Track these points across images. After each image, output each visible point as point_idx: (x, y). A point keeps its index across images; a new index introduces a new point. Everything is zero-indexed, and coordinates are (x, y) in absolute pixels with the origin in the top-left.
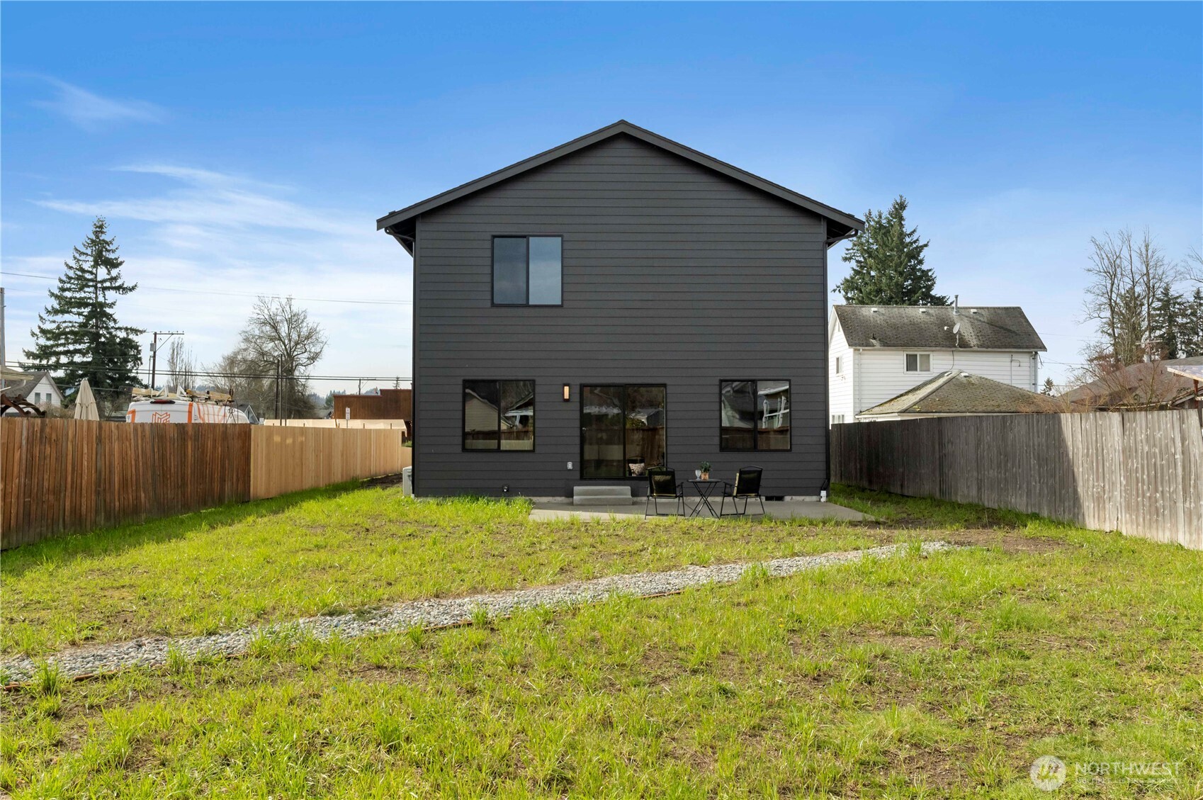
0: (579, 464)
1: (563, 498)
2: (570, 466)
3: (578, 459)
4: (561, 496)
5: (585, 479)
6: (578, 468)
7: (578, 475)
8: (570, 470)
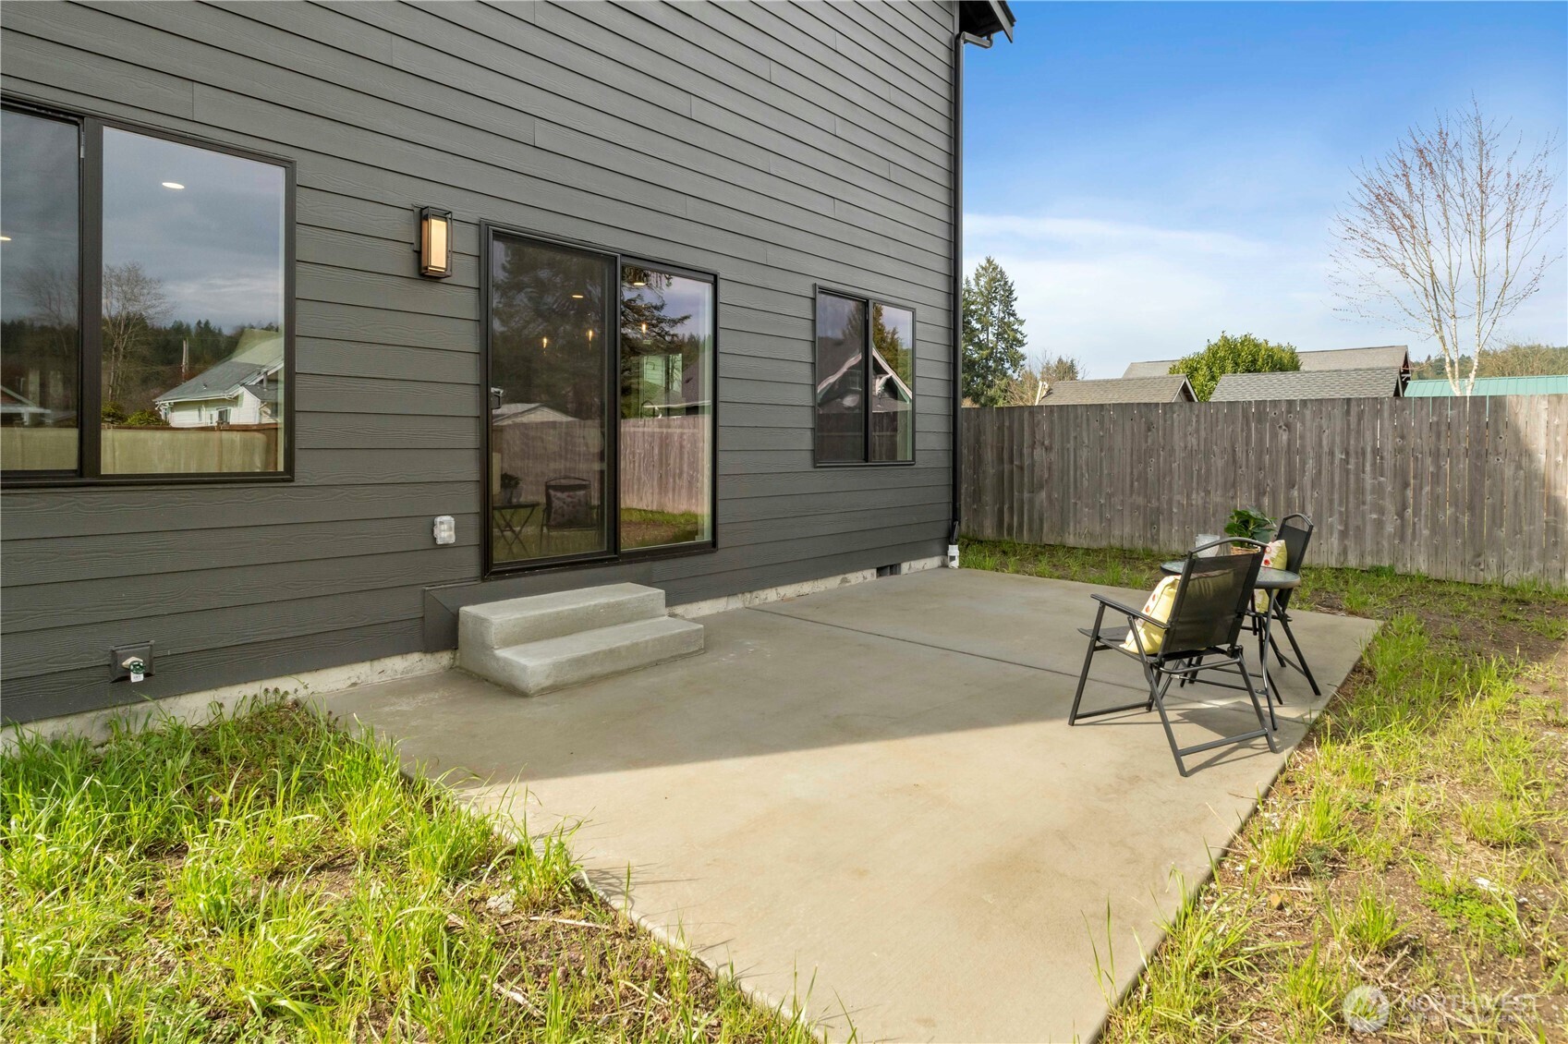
0: (473, 524)
1: (415, 657)
2: (445, 530)
3: (473, 505)
4: (404, 650)
5: (500, 574)
6: (473, 537)
7: (470, 562)
8: (445, 546)
